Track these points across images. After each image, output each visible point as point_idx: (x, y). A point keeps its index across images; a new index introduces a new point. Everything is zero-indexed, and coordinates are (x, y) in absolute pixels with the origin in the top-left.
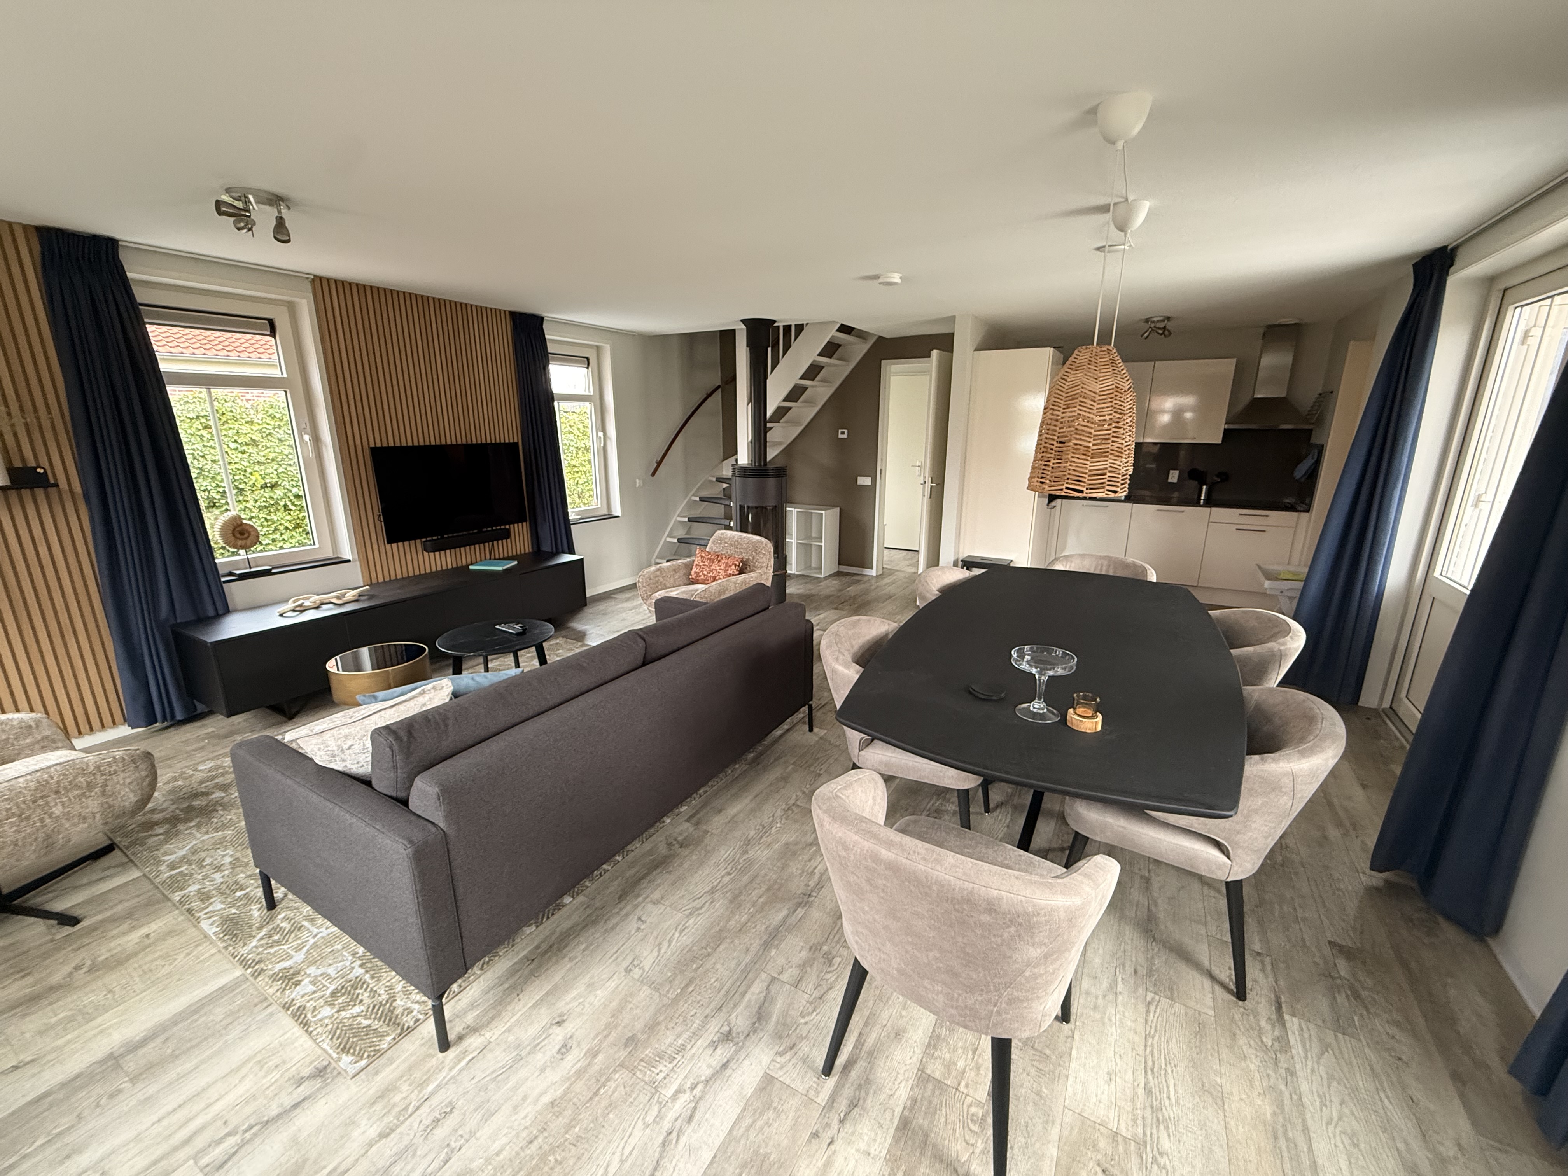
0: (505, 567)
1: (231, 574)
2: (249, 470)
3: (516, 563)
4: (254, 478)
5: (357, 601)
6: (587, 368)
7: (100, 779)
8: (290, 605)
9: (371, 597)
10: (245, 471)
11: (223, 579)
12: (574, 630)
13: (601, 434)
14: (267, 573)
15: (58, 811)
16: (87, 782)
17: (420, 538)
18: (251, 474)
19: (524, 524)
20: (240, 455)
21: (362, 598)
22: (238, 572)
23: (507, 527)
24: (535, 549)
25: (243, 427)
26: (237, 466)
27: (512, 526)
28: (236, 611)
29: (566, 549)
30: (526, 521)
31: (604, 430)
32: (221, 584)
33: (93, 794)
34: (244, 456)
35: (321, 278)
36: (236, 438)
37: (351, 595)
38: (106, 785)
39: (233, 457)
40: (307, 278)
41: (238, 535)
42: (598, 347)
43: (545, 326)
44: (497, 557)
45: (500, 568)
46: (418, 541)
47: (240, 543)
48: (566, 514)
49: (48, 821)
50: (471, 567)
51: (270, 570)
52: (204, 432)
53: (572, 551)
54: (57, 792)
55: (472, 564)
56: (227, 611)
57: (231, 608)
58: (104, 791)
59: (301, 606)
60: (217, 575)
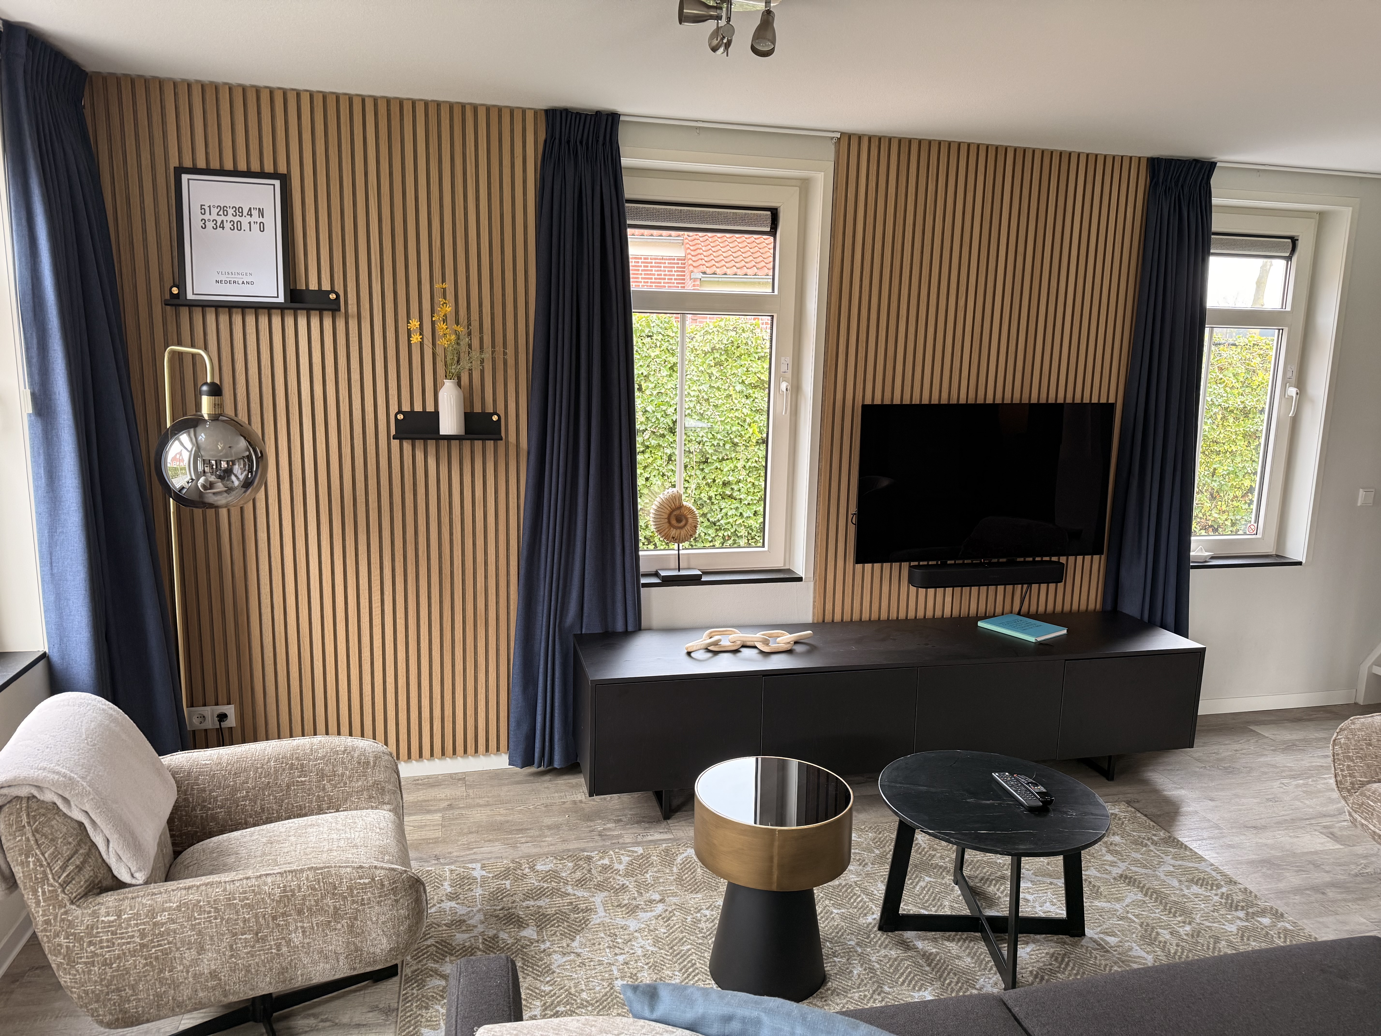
0: (1039, 639)
1: (656, 574)
2: (748, 420)
3: (1064, 631)
4: (751, 430)
5: (789, 652)
6: (1289, 258)
7: (350, 908)
8: (703, 639)
9: (812, 649)
10: (745, 421)
11: (643, 581)
12: (1156, 791)
13: (1292, 391)
14: (694, 580)
15: (297, 938)
16: (335, 907)
17: (909, 560)
18: (749, 425)
19: (1096, 557)
20: (744, 400)
21: (799, 648)
22: (663, 573)
23: (1063, 560)
24: (1109, 608)
25: (754, 365)
26: (737, 414)
27: (1072, 559)
28: (649, 629)
29: (1170, 619)
30: (1100, 553)
31: (1301, 382)
32: (638, 587)
33: (339, 926)
34: (748, 401)
35: (850, 136)
36: (744, 378)
37: (785, 639)
38: (356, 919)
39: (736, 402)
40: (832, 138)
41: (674, 522)
42: (1321, 214)
43: (1216, 181)
44: (1033, 609)
45: (1032, 639)
46: (905, 565)
47: (673, 532)
48: (1184, 545)
49: (284, 949)
50: (980, 624)
51: (700, 576)
52: (714, 370)
53: (1181, 629)
54: (300, 912)
55: (985, 617)
56: (639, 628)
57: (644, 624)
58: (352, 926)
59: (716, 643)
60: (637, 574)
